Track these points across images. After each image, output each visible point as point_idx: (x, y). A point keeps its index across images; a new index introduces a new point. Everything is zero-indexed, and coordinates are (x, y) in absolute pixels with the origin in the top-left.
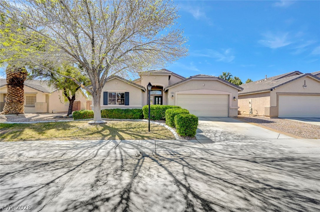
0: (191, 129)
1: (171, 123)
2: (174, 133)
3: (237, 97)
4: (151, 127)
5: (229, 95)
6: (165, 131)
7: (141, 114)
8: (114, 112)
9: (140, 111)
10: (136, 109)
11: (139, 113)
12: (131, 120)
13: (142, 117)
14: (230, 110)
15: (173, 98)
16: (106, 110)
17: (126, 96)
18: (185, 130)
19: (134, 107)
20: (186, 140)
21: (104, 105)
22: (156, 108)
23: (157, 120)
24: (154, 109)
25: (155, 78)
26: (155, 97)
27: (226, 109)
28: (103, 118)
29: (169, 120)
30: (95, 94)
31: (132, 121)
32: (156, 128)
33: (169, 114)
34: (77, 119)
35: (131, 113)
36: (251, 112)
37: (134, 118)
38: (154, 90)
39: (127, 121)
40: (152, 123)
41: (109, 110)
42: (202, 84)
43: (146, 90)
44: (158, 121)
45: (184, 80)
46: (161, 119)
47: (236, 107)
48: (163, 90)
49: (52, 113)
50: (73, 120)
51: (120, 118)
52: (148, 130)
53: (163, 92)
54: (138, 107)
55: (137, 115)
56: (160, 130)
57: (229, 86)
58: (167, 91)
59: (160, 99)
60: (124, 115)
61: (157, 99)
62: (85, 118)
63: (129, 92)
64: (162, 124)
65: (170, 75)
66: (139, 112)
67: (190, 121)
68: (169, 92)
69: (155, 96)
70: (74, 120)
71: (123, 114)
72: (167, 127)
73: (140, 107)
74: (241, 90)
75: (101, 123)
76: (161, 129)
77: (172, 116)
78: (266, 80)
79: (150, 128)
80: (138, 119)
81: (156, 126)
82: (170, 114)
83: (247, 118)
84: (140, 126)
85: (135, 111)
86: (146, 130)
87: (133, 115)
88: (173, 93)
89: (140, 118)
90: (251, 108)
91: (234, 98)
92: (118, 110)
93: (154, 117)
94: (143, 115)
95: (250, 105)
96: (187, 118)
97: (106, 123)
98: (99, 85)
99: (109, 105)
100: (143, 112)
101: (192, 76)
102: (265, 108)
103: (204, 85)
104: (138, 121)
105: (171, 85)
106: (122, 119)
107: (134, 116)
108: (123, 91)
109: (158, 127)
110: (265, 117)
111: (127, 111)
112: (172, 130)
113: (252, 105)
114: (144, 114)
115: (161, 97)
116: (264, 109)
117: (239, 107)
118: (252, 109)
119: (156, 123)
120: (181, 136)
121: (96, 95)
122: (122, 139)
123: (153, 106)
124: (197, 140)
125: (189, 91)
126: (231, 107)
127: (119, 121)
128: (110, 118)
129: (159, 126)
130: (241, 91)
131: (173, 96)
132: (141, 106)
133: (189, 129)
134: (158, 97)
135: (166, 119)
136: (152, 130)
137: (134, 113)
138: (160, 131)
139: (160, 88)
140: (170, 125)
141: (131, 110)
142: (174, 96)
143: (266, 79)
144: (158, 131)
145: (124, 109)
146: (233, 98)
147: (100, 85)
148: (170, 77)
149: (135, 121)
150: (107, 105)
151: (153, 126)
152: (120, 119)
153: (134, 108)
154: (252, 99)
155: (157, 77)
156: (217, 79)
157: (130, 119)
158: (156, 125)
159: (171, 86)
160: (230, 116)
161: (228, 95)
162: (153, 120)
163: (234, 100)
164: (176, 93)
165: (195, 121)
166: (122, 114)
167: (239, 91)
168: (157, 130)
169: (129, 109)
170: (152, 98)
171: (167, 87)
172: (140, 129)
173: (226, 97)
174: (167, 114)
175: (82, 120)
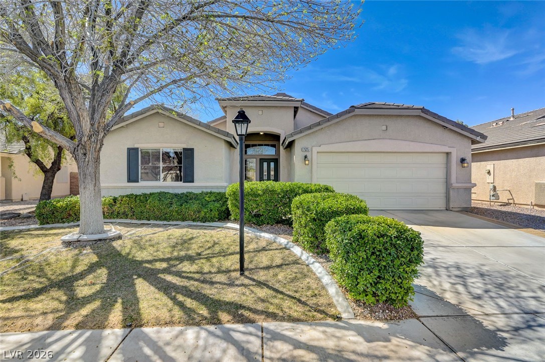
0: (399, 277)
1: (312, 239)
2: (326, 279)
3: (469, 158)
4: (249, 252)
5: (448, 154)
6: (295, 269)
7: (224, 208)
8: (148, 201)
9: (221, 197)
10: (211, 193)
11: (217, 205)
12: (195, 223)
13: (225, 216)
14: (451, 192)
15: (307, 162)
16: (127, 196)
17: (186, 158)
18: (376, 284)
19: (206, 187)
20: (380, 320)
21: (128, 182)
22: (265, 191)
23: (268, 224)
24: (259, 195)
25: (260, 113)
26: (262, 161)
27: (441, 189)
28: (121, 218)
29: (306, 231)
30: (81, 152)
31: (196, 227)
32: (264, 259)
33: (303, 212)
34: (48, 223)
35: (195, 206)
36: (496, 196)
37: (204, 220)
38: (259, 145)
39: (184, 227)
40: (253, 236)
41: (136, 196)
42: (378, 125)
43: (237, 143)
44: (269, 226)
45: (326, 119)
46: (278, 222)
47: (469, 185)
48: (281, 142)
49: (22, 200)
50: (37, 226)
51: (165, 219)
52: (238, 266)
53: (281, 147)
54: (217, 187)
55: (211, 210)
56: (278, 266)
57: (451, 130)
58: (291, 145)
59: (272, 164)
60: (177, 212)
61: (265, 164)
62: (71, 219)
63: (193, 149)
64: (283, 240)
65: (298, 104)
66: (217, 201)
67: (393, 251)
68: (297, 148)
69: (260, 159)
70: (41, 224)
71: (175, 207)
72: (297, 250)
73: (222, 187)
74: (481, 140)
75: (100, 240)
76: (278, 261)
77: (314, 220)
78: (512, 119)
79: (246, 256)
80: (214, 221)
81: (264, 249)
82: (308, 211)
83: (487, 210)
84: (217, 249)
85: (207, 199)
86: (232, 268)
87: (199, 212)
88: (306, 150)
89: (220, 219)
90: (492, 185)
91: (463, 160)
92: (162, 196)
93: (257, 216)
94: (229, 211)
95: (490, 179)
96: (383, 236)
97: (119, 237)
98: (92, 125)
99: (142, 183)
100: (229, 202)
101: (355, 105)
102: (537, 184)
103: (384, 128)
104: (213, 228)
105: (299, 131)
106: (171, 223)
107: (203, 214)
108: (179, 147)
109: (271, 252)
110: (536, 208)
111: (185, 198)
112: (317, 265)
113: (496, 179)
114: (230, 206)
115: (276, 161)
116: (534, 188)
117: (475, 185)
118: (495, 188)
119: (263, 234)
120: (357, 301)
121: (85, 154)
122: (134, 324)
123: (255, 186)
124: (418, 318)
125: (348, 143)
126: (454, 185)
127: (161, 229)
128: (140, 219)
129: (274, 246)
130: (479, 142)
131: (306, 157)
132: (225, 184)
133: (391, 279)
134: (269, 161)
135: (295, 225)
136: (251, 266)
137: (204, 205)
138: (277, 270)
139: (273, 139)
140: (308, 246)
141: (197, 195)
142: (309, 157)
143: (513, 116)
144: (271, 272)
145: (180, 191)
146: (459, 160)
147: (96, 126)
148: (296, 110)
149: (205, 228)
150: (138, 182)
151: (256, 246)
152: (165, 222)
153: (205, 191)
154: (494, 162)
155: (265, 111)
156: (419, 113)
157: (194, 220)
158: (264, 244)
159: (301, 132)
160: (451, 206)
161: (445, 155)
162: (254, 223)
163: (464, 167)
164: (315, 150)
165: (412, 250)
166: (171, 208)
167: (474, 142)
168: (268, 268)
169: (190, 193)
170: (253, 164)
171: (292, 135)
172: (214, 260)
173: (441, 159)
174: (299, 212)
175: (61, 225)
